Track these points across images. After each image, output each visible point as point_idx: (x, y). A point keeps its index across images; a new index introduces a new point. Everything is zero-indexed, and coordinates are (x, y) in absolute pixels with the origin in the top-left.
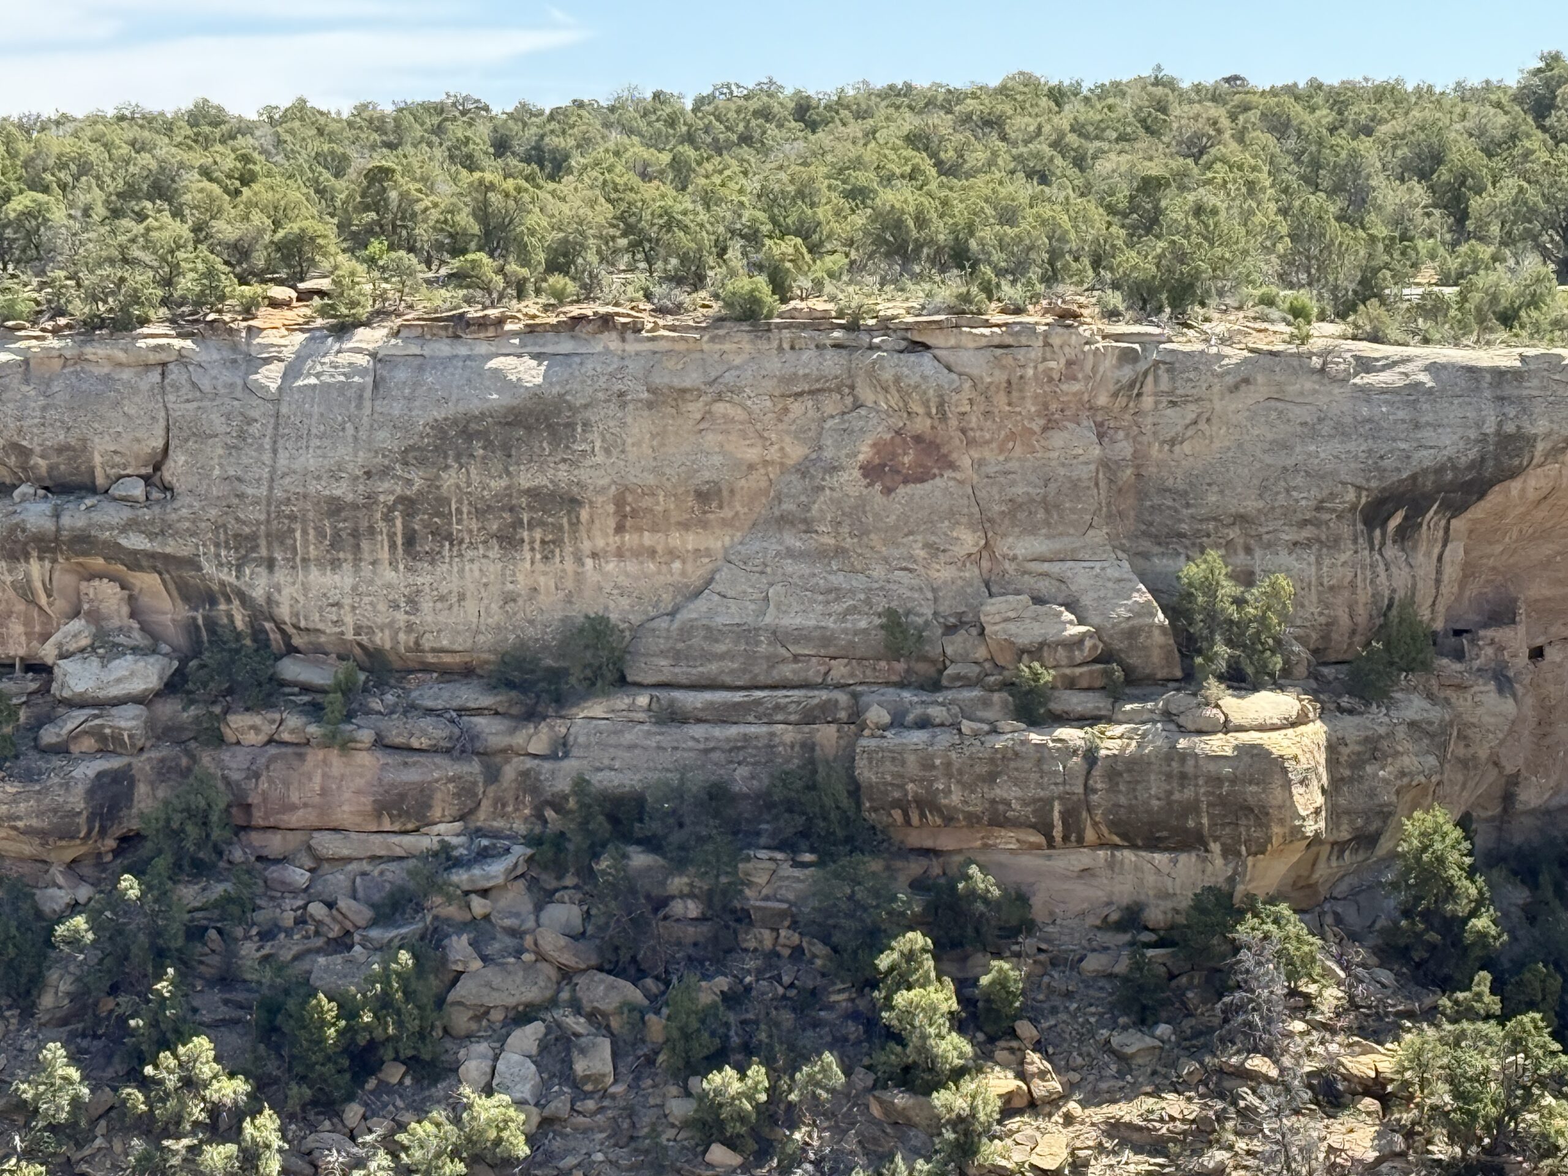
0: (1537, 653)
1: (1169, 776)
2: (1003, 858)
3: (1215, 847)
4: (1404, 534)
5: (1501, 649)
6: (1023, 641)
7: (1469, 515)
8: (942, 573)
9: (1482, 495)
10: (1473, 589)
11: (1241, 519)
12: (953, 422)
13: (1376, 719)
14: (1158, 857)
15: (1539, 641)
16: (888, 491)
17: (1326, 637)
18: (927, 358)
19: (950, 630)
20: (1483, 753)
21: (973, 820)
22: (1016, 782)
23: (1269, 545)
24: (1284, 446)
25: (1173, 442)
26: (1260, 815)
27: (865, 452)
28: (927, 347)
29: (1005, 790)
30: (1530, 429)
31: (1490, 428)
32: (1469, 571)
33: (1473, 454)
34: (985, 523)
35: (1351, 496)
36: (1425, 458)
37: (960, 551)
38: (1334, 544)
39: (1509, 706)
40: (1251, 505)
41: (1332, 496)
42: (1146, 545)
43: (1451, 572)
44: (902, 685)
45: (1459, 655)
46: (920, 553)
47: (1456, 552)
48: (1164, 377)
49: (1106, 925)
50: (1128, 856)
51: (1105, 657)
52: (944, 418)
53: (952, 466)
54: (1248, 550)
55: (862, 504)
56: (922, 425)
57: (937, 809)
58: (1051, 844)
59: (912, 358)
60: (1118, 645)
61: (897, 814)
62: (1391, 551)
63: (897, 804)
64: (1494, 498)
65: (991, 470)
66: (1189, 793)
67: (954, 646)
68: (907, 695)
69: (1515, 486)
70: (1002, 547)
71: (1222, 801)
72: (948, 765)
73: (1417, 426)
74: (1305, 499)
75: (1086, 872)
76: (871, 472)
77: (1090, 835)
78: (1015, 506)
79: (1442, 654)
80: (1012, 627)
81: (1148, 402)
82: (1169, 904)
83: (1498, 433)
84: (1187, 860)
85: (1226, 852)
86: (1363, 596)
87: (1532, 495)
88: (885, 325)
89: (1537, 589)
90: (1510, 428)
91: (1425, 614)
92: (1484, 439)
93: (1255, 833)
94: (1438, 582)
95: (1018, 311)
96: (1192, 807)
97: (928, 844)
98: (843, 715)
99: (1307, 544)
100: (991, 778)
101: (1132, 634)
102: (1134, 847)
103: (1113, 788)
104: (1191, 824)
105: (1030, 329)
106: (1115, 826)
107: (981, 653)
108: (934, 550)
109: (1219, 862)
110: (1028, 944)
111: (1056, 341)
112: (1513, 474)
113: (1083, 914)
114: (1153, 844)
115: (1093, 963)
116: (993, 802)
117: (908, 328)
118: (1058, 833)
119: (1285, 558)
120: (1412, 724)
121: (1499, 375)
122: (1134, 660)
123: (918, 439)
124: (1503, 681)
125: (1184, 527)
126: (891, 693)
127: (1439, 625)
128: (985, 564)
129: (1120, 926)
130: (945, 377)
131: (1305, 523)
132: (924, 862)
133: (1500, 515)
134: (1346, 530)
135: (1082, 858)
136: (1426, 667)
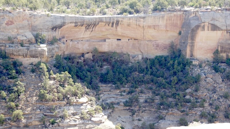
0: (67, 41)
1: (35, 51)
2: (20, 59)
3: (39, 58)
4: (55, 30)
5: (64, 40)
6: (21, 40)
7: (61, 29)
8: (13, 33)
9: (62, 27)
10: (61, 35)
11: (41, 29)
12: (14, 20)
13: (53, 46)
14: (34, 59)
15: (67, 40)
16: (8, 26)
17: (48, 39)
18: (11, 14)
19: (14, 38)
20: (62, 49)
21: (17, 55)
22: (21, 52)
23: (43, 31)
24: (45, 23)
25: (34, 22)
26: (43, 55)
27: (6, 22)
28: (11, 13)
29: (20, 53)
30: (66, 22)
31: (62, 21)
32: (61, 34)
33: (61, 24)
34: (17, 29)
35: (50, 27)
36: (57, 24)
37: (15, 31)
38: (49, 31)
39: (64, 45)
40: (42, 28)
41: (49, 27)
42: (32, 31)
43: (59, 34)
44: (10, 43)
45: (60, 41)
46: (11, 31)
47: (60, 32)
48: (34, 16)
49: (29, 65)
50: (31, 58)
51: (29, 41)
52: (13, 19)
53: (14, 24)
54: (42, 32)
55: (5, 27)
56: (11, 20)
57: (13, 54)
58: (24, 57)
59: (10, 14)
60: (30, 40)
61: (10, 55)
62: (54, 32)
63: (10, 54)
64: (63, 28)
65: (18, 24)
66: (37, 53)
67: (15, 40)
68: (10, 44)
69: (65, 26)
70: (19, 31)
71: (40, 54)
72: (14, 51)
73: (56, 21)
74: (46, 27)
75: (27, 60)
76: (6, 24)
77: (28, 57)
78: (20, 28)
79: (58, 41)
80: (20, 38)
81: (32, 18)
82: (35, 63)
83: (63, 22)
84: (37, 59)
85: (40, 58)
86: (52, 36)
87: (66, 27)
88: (7, 11)
89: (66, 35)
90: (64, 22)
91: (57, 37)
92: (62, 22)
93: (43, 56)
94: (58, 35)
95: (20, 10)
96: (37, 54)
97: (13, 57)
98: (4, 46)
99: (47, 31)
100: (19, 52)
101: (31, 39)
102: (32, 58)
103: (30, 53)
104: (37, 56)
105: (21, 12)
106: (30, 56)
107: (17, 41)
108: (13, 31)
109: (40, 59)
110: (23, 66)
111: (23, 13)
112: (64, 25)
113: (27, 64)
114: (34, 57)
115: (28, 68)
116: (19, 54)
117: (9, 11)
118: (25, 56)
119: (45, 32)
120: (56, 47)
121: (63, 17)
122: (31, 41)
123: (11, 21)
124: (64, 43)
125: (36, 30)
126: (9, 44)
127: (58, 38)
128: (17, 33)
129: (31, 64)
130: (13, 16)
131: (46, 29)
132: (12, 59)
133: (63, 29)
134: (50, 30)
135: (27, 59)
136: (57, 42)
